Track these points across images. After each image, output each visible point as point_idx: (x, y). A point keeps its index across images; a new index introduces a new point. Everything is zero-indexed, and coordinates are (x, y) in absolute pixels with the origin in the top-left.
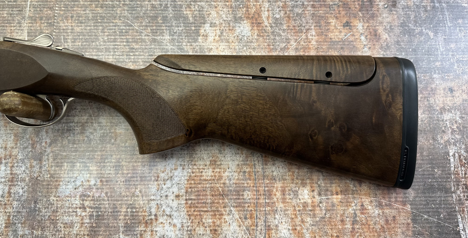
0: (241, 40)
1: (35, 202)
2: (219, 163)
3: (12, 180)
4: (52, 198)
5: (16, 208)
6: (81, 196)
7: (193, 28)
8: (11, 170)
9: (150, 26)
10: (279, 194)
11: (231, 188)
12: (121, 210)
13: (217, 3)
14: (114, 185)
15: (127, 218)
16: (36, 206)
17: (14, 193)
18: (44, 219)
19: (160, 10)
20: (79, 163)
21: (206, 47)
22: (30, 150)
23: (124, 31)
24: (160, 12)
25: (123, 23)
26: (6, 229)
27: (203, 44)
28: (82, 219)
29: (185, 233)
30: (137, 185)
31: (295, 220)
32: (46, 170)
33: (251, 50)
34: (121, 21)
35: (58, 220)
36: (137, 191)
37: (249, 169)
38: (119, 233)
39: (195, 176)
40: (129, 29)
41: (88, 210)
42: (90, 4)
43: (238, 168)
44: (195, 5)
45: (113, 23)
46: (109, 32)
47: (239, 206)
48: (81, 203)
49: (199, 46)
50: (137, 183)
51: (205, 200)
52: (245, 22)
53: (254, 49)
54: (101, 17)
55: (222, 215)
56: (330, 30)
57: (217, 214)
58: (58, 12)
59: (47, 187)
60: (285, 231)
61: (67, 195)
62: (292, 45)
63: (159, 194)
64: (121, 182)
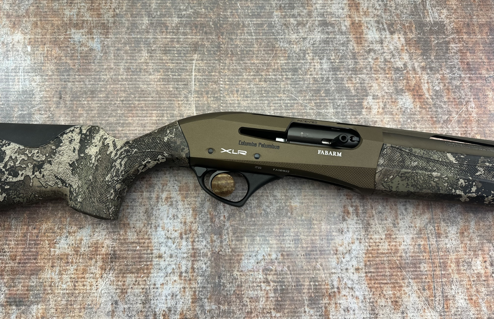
0: (404, 112)
1: (219, 277)
2: (394, 237)
3: (195, 255)
4: (235, 273)
5: (201, 283)
6: (263, 271)
7: (356, 101)
8: (193, 245)
9: (313, 100)
10: (453, 265)
11: (407, 261)
12: (304, 283)
13: (377, 75)
14: (295, 258)
15: (311, 291)
16: (221, 281)
17: (198, 269)
18: (229, 293)
19: (322, 84)
20: (259, 236)
21: (370, 120)
22: (209, 224)
23: (289, 105)
24: (322, 85)
25: (288, 97)
26: (193, 305)
27: (367, 117)
28: (267, 294)
29: (368, 305)
30: (318, 258)
31: (471, 290)
32: (227, 244)
33: (415, 123)
34: (285, 95)
35: (243, 294)
36: (318, 264)
37: (423, 242)
38: (304, 306)
39: (373, 250)
40: (294, 103)
41: (272, 284)
42: (253, 79)
43: (413, 242)
44: (356, 78)
45: (278, 97)
46: (274, 107)
47: (417, 278)
48: (265, 277)
49: (363, 119)
50: (317, 257)
51: (384, 273)
52: (407, 94)
53: (418, 121)
54: (265, 91)
55: (401, 286)
56: (489, 102)
57: (396, 286)
58: (223, 86)
59: (229, 261)
60: (462, 301)
61: (250, 269)
62: (454, 117)
63: (340, 267)
64: (301, 255)
